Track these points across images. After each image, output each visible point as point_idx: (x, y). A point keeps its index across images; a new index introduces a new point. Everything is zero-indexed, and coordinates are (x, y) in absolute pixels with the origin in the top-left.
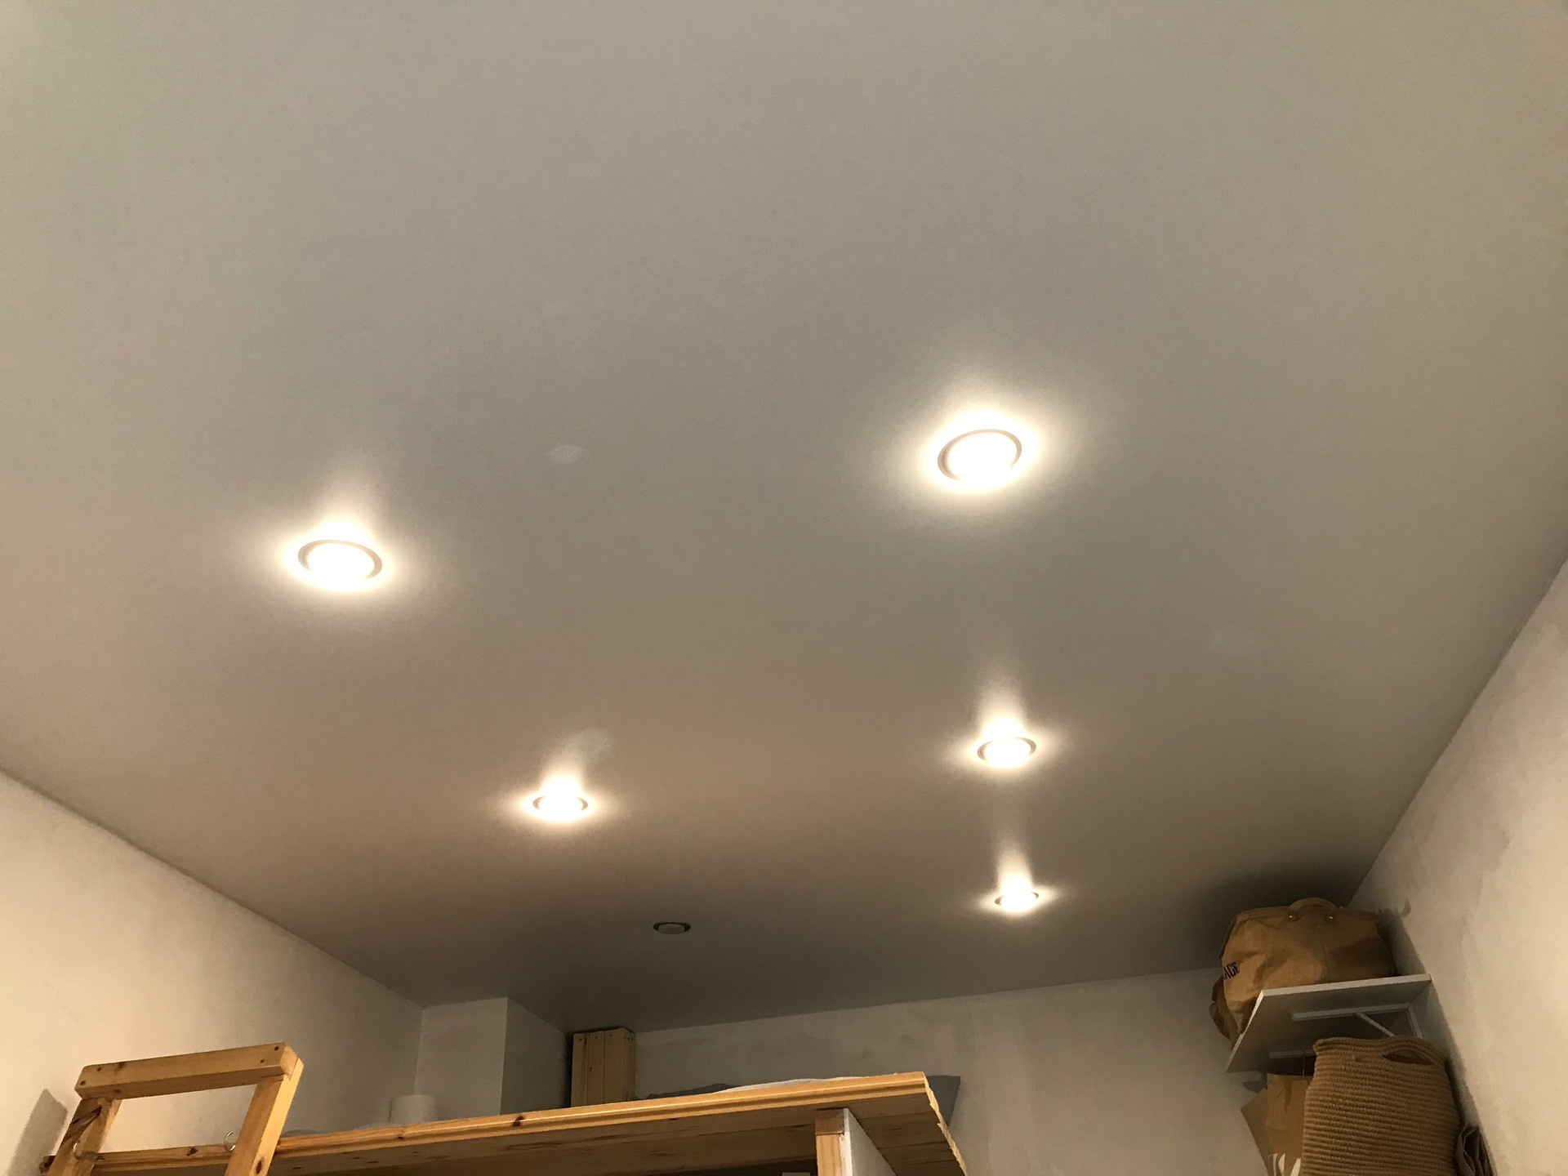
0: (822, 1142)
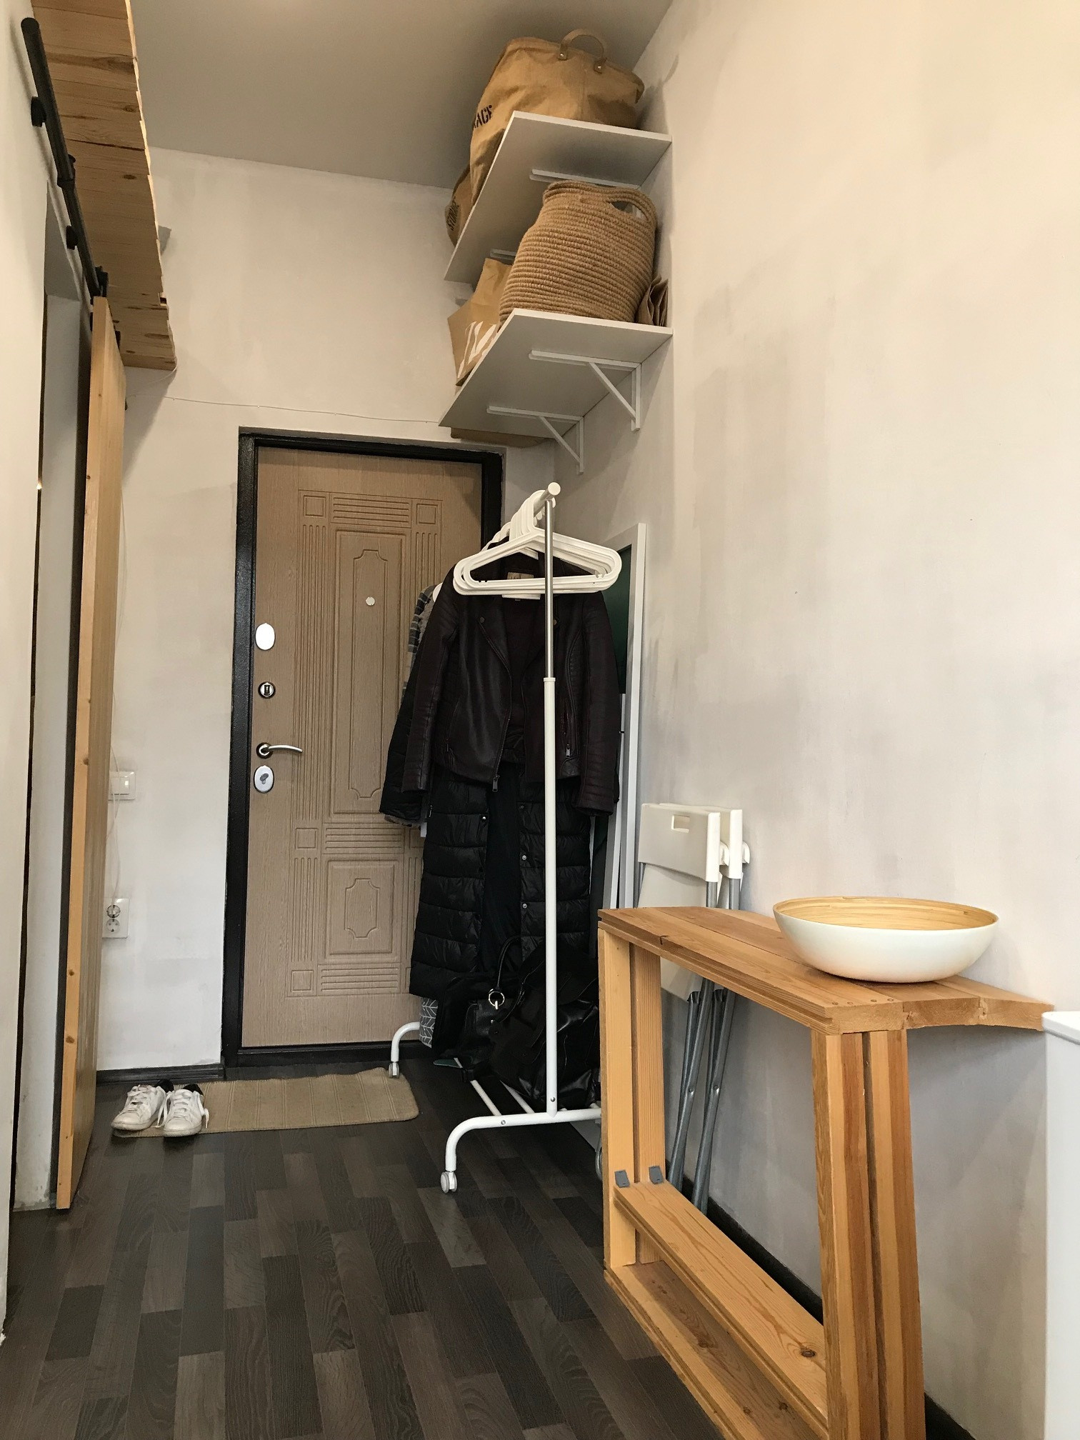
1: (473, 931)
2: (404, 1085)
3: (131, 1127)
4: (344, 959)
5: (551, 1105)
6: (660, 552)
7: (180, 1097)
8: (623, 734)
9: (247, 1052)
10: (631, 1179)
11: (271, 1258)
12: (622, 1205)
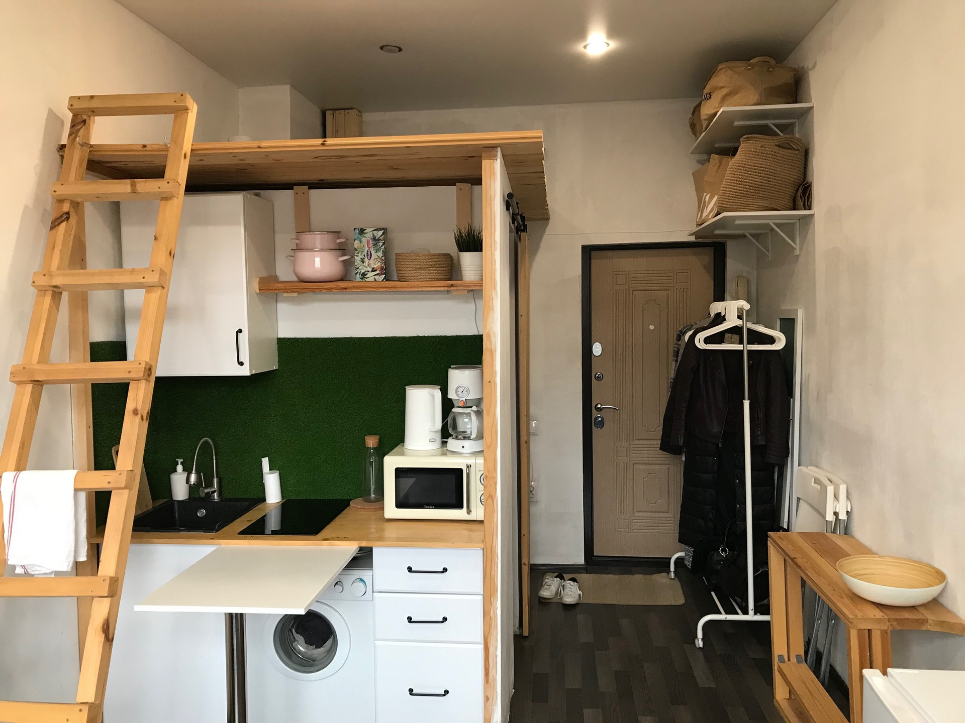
0: (485, 163)
1: (710, 516)
2: (677, 584)
3: (547, 597)
4: (645, 514)
5: (751, 612)
6: (810, 329)
7: (569, 585)
8: (791, 421)
9: (597, 558)
10: (786, 659)
11: (617, 671)
12: (781, 671)
